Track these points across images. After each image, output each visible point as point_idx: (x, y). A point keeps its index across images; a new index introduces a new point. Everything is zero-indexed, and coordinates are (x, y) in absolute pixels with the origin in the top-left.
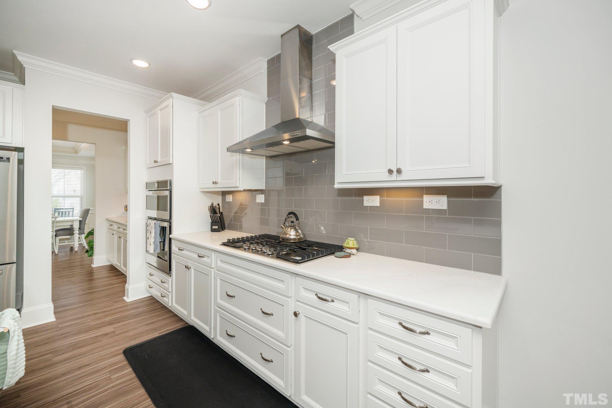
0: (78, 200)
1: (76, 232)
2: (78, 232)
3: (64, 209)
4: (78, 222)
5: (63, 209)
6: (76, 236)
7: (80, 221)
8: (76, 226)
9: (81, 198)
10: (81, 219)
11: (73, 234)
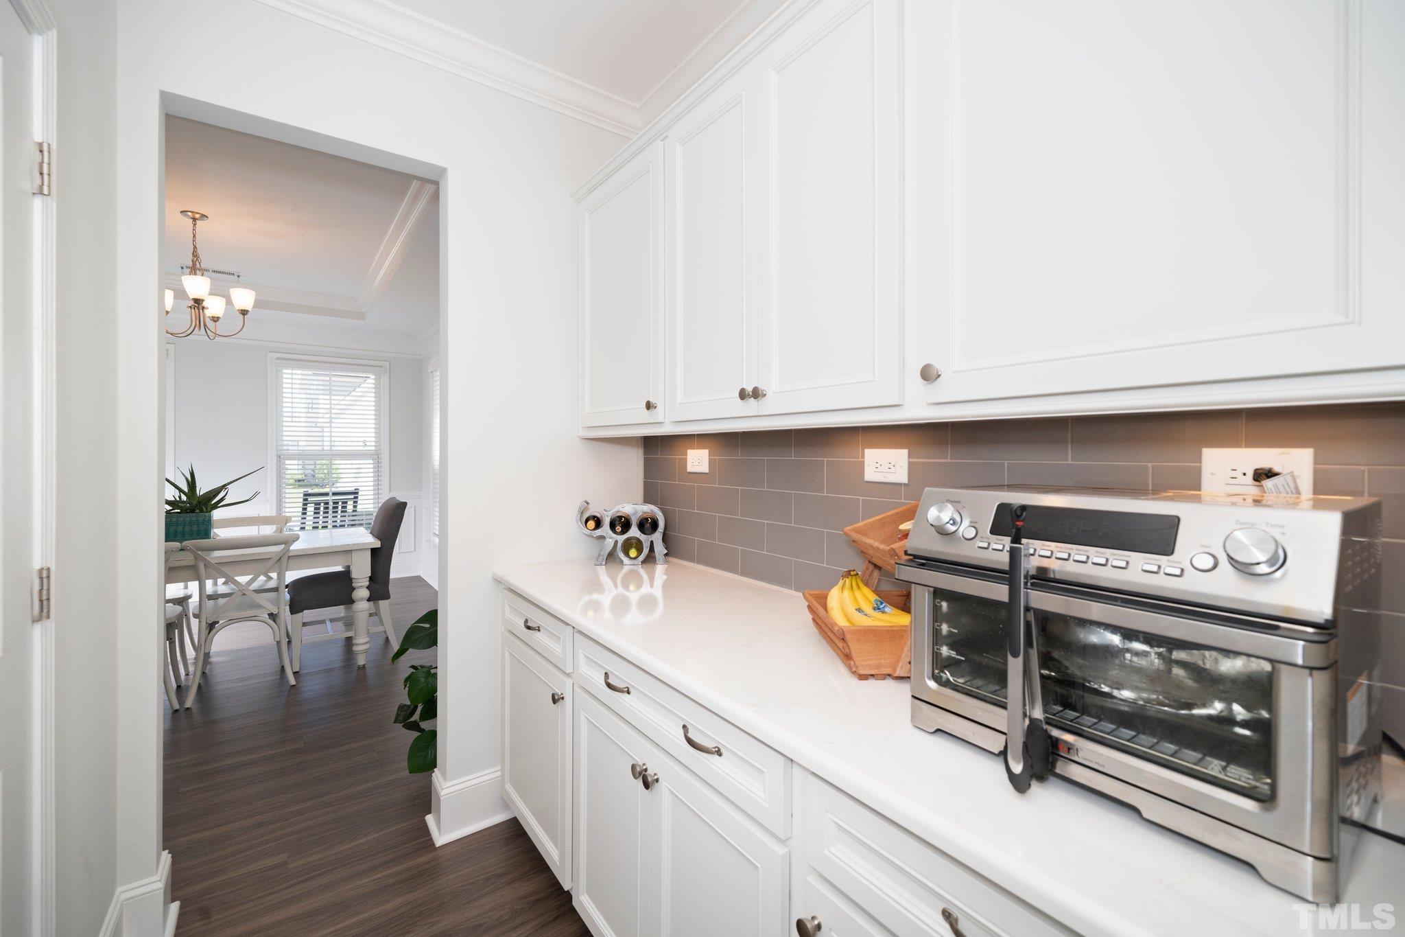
0: (368, 466)
1: (362, 593)
2: (366, 593)
3: (331, 494)
4: (369, 554)
5: (327, 494)
6: (362, 606)
7: (374, 551)
8: (362, 571)
9: (376, 457)
10: (378, 544)
11: (349, 601)
